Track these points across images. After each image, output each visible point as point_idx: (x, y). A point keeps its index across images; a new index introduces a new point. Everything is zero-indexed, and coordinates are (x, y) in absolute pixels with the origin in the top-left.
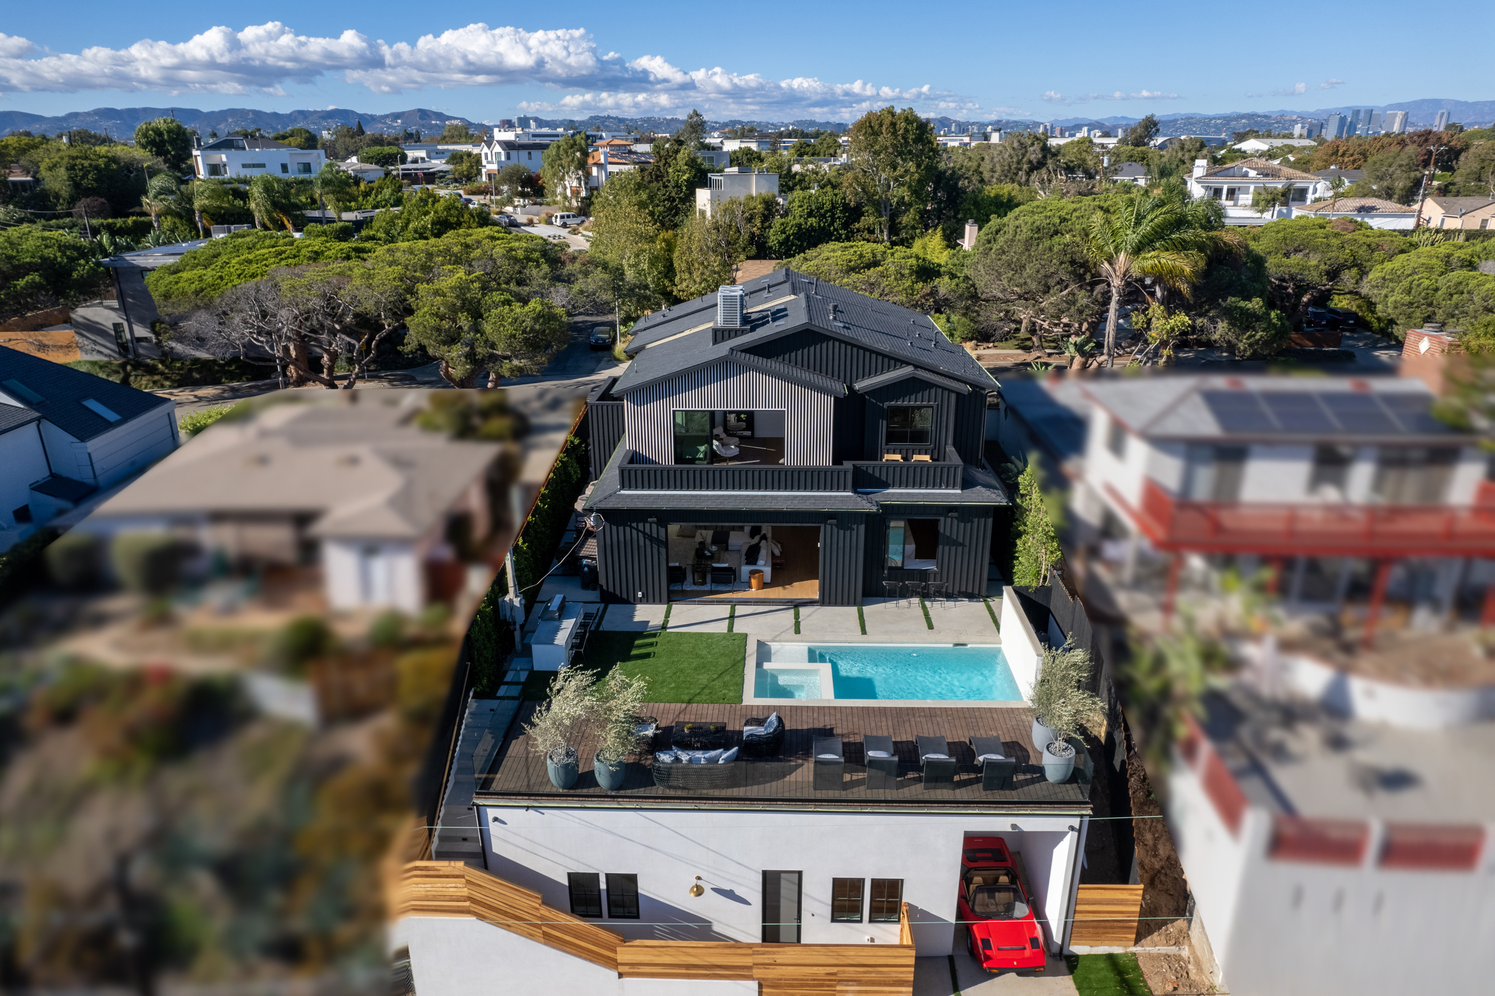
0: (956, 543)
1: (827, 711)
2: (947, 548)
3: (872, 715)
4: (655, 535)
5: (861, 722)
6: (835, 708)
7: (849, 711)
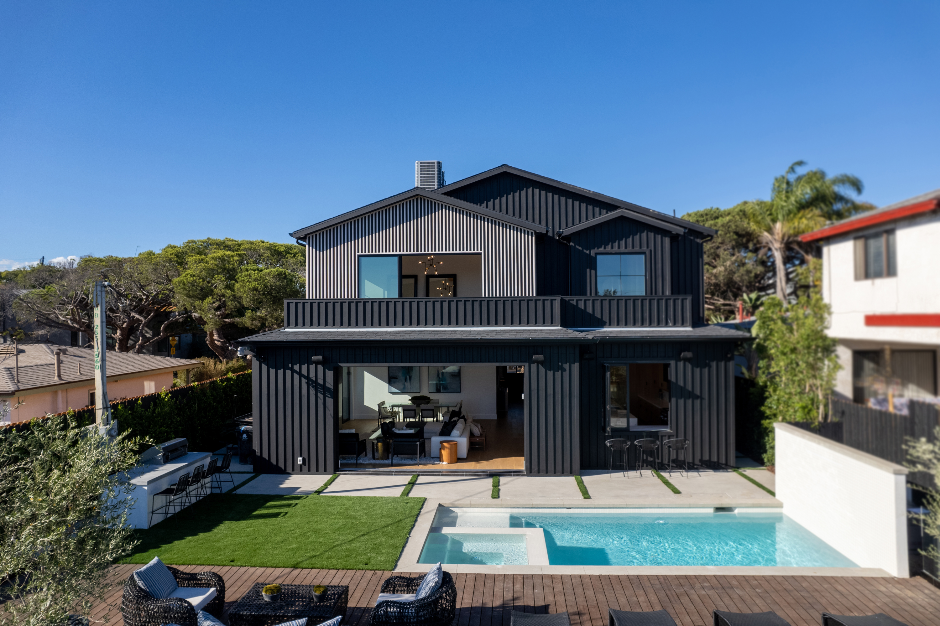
0: (691, 395)
1: (538, 582)
2: (681, 402)
3: (617, 587)
4: (321, 381)
5: (601, 597)
6: (552, 577)
7: (576, 581)
